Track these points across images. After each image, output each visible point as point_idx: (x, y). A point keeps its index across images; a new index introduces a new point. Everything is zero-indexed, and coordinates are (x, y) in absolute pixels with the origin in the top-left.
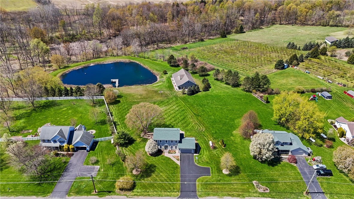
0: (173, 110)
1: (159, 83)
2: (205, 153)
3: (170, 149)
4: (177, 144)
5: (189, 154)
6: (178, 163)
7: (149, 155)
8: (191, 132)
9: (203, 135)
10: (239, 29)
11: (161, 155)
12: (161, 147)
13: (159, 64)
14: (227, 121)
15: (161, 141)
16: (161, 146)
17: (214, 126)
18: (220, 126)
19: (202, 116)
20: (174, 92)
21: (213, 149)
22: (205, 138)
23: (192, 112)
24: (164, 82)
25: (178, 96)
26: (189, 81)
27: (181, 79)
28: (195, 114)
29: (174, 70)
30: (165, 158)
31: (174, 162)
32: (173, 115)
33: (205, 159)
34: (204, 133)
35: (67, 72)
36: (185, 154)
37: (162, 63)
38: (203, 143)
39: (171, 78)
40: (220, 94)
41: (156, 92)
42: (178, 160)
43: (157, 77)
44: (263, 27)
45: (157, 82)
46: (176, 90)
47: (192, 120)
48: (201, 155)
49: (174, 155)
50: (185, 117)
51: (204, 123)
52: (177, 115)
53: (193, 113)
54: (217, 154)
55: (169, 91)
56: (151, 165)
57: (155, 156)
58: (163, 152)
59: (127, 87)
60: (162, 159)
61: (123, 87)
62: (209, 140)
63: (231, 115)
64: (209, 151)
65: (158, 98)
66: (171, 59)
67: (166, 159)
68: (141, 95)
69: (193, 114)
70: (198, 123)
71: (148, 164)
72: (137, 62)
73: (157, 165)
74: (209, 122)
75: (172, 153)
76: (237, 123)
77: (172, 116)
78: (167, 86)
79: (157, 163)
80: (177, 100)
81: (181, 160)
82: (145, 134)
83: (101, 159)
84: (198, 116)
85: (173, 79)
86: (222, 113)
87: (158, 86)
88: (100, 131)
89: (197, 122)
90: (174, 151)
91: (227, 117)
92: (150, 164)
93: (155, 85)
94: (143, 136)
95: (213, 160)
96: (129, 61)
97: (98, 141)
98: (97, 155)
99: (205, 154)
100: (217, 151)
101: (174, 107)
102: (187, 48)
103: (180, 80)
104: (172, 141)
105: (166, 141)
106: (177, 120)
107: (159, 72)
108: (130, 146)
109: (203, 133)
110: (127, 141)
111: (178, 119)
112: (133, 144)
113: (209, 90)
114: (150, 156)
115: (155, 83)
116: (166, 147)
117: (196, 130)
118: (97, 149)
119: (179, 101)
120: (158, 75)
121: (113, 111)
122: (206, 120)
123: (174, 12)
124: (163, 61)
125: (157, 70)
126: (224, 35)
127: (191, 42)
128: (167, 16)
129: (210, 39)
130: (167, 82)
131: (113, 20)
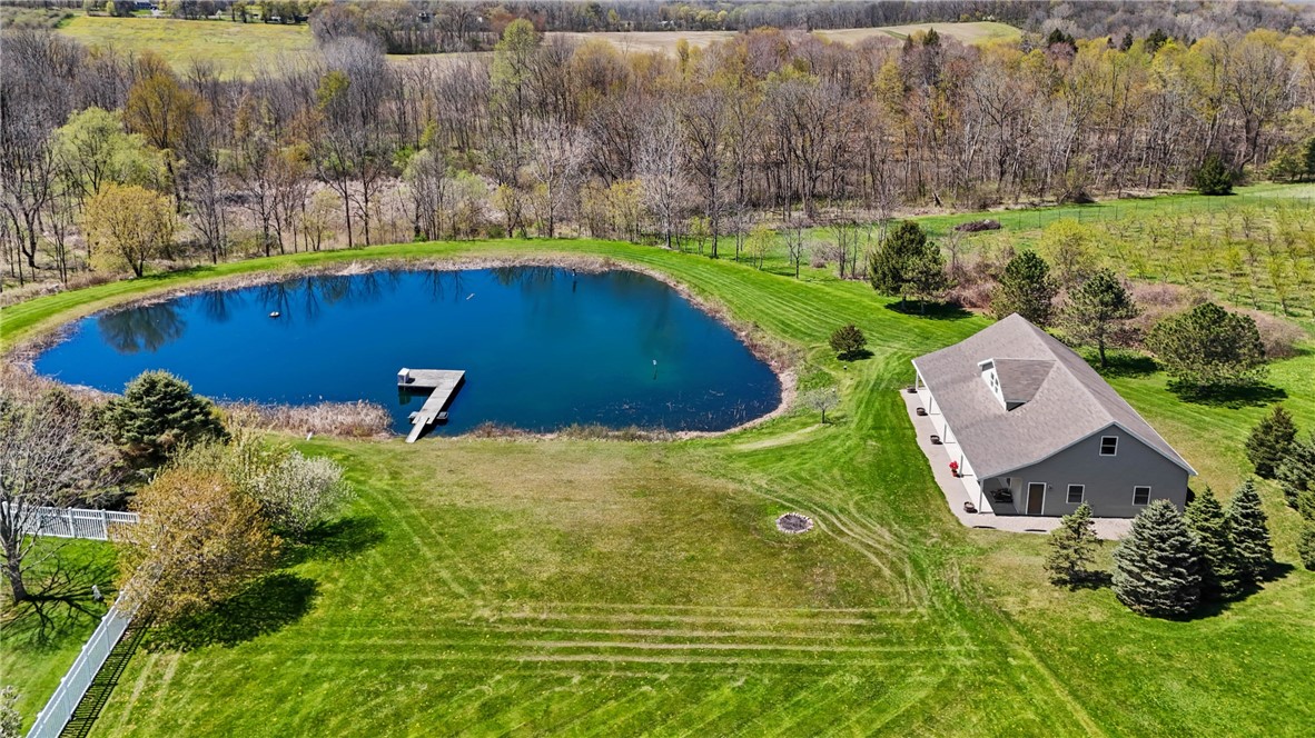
1: (789, 429)
10: (1300, 159)
13: (807, 291)
20: (947, 535)
24: (837, 421)
25: (1011, 604)
26: (1114, 426)
27: (1012, 406)
29: (925, 336)
37: (827, 289)
39: (904, 393)
41: (743, 517)
43: (782, 377)
45: (774, 414)
46: (968, 520)
55: (882, 521)
59: (502, 441)
61: (467, 440)
65: (751, 600)
66: (899, 252)
68: (572, 543)
72: (658, 275)
78: (863, 460)
85: (924, 397)
87: (779, 454)
93: (750, 439)
96: (607, 263)
102: (999, 227)
103: (999, 417)
107: (797, 345)
115: (758, 421)
120: (792, 363)
123: (910, 75)
124: (835, 280)
125: (785, 327)
126: (1217, 179)
127: (1012, 206)
128: (876, 84)
129: (1130, 196)
130: (870, 422)
131: (594, 84)
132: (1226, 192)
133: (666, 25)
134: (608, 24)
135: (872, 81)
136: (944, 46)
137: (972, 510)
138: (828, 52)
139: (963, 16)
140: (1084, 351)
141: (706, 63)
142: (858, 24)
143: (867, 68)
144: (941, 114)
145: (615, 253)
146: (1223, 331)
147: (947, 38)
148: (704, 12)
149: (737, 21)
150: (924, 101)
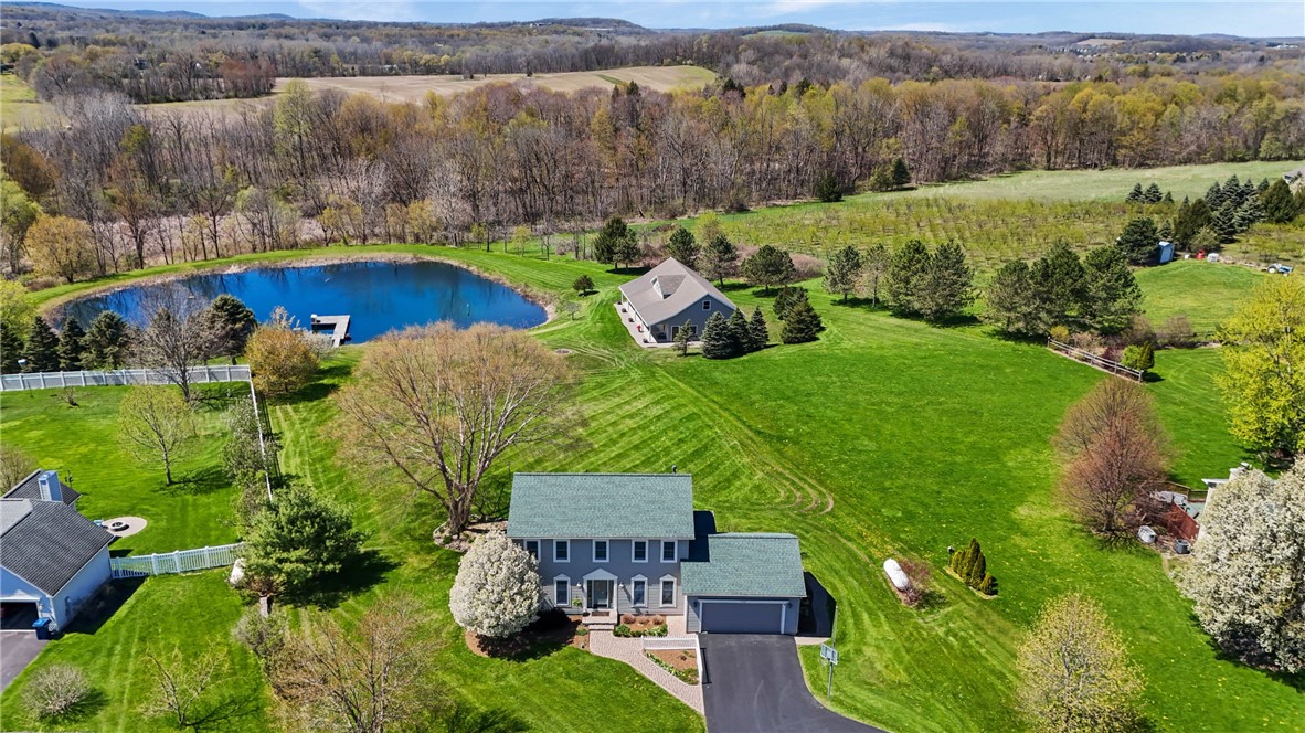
0: (631, 416)
1: (554, 326)
2: (872, 631)
3: (629, 611)
4: (676, 571)
5: (758, 638)
6: (693, 697)
7: (478, 652)
8: (753, 515)
9: (834, 529)
10: (889, 174)
11: (566, 650)
12: (562, 596)
13: (556, 266)
14: (959, 459)
15: (562, 545)
16: (562, 584)
17: (887, 484)
18: (921, 483)
19: (804, 440)
20: (634, 350)
21: (918, 608)
22: (850, 544)
23: (744, 423)
24: (580, 319)
25: (659, 363)
26: (708, 296)
27: (666, 296)
28: (759, 432)
30: (589, 666)
31: (658, 694)
32: (636, 440)
33: (879, 666)
34: (837, 518)
35: (100, 292)
36: (732, 641)
37: (568, 265)
38: (845, 573)
39: (616, 305)
40: (877, 353)
42: (687, 676)
43: (546, 308)
44: (984, 177)
45: (546, 322)
46: (645, 345)
47: (746, 460)
48: (850, 647)
49: (653, 643)
50: (706, 447)
51: (819, 471)
52: (655, 438)
53: (749, 427)
54: (955, 636)
55: (605, 348)
56: (485, 718)
57: (521, 658)
58: (579, 628)
60: (568, 676)
62: (877, 555)
63: (971, 432)
64: (896, 618)
67: (601, 674)
69: (750, 434)
70: (787, 473)
71: (468, 711)
73: (529, 719)
74: (853, 468)
75: (638, 635)
76: (1022, 469)
77: (630, 442)
78: (594, 331)
79: (536, 700)
80: (654, 376)
81: (707, 680)
82: (463, 528)
83: (127, 683)
84: (780, 439)
85: (625, 305)
86: (913, 424)
87: (552, 333)
88: (177, 524)
89: (781, 470)
90: (657, 623)
91: (954, 441)
92: (483, 709)
93: (534, 331)
94: (448, 540)
95: (940, 678)
96: (415, 258)
97: (147, 576)
98: (101, 661)
99: (869, 639)
100: (948, 618)
101: (639, 404)
103: (660, 303)
104: (640, 546)
105: (601, 546)
106: (659, 459)
107: (553, 292)
108: (351, 601)
109: (829, 520)
110: (330, 567)
111: (667, 454)
112: (376, 589)
113: (818, 339)
114: (485, 655)
116: (599, 595)
117: (783, 507)
118: (121, 622)
119: (665, 381)
120: (551, 301)
121: (284, 425)
122: (830, 456)
123: (618, 119)
124: (573, 260)
125: (545, 285)
126: (833, 190)
127: (693, 215)
128: (592, 127)
129: (774, 205)
130: (598, 317)
131: (362, 131)
132: (838, 199)
133: (391, 69)
134: (334, 69)
135: (589, 124)
136: (643, 95)
137: (646, 342)
138: (551, 101)
139: (666, 61)
140: (716, 282)
141: (453, 111)
142: (574, 68)
143: (584, 114)
144: (641, 150)
145: (419, 251)
146: (772, 258)
147: (645, 88)
148: (428, 57)
149: (460, 65)
150: (628, 137)
